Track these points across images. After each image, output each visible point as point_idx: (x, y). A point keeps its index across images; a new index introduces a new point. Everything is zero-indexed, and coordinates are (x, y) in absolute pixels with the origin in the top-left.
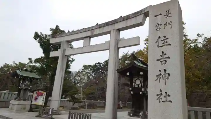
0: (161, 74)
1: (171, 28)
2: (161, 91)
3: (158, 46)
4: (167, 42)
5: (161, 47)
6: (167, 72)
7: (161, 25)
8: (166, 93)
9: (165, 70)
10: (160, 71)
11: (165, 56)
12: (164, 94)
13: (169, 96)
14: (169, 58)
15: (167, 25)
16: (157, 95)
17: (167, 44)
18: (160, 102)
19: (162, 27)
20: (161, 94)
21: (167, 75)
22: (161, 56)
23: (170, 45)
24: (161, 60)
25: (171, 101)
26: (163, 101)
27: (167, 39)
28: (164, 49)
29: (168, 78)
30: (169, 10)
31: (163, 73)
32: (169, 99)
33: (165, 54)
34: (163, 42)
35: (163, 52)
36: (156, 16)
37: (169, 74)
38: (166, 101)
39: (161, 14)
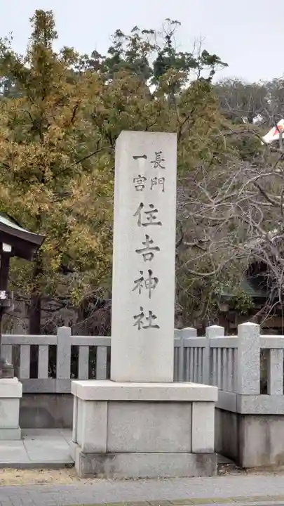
0: (142, 279)
1: (163, 191)
2: (142, 309)
3: (139, 222)
4: (154, 218)
5: (144, 225)
6: (153, 276)
7: (145, 179)
8: (150, 312)
9: (150, 272)
10: (141, 272)
11: (151, 246)
12: (147, 315)
13: (154, 317)
14: (157, 248)
15: (156, 183)
16: (135, 317)
17: (156, 221)
18: (139, 328)
19: (147, 184)
20: (142, 314)
21: (153, 281)
22: (144, 243)
23: (159, 223)
24: (144, 253)
25: (157, 327)
26: (144, 327)
27: (156, 211)
28: (149, 230)
29: (154, 287)
30: (161, 152)
31: (146, 276)
32: (154, 322)
33: (152, 242)
34: (148, 216)
35: (147, 237)
36: (135, 158)
37: (156, 280)
38: (150, 326)
39: (145, 157)
